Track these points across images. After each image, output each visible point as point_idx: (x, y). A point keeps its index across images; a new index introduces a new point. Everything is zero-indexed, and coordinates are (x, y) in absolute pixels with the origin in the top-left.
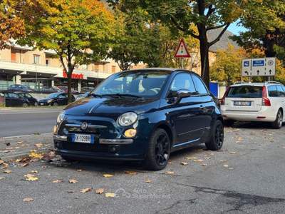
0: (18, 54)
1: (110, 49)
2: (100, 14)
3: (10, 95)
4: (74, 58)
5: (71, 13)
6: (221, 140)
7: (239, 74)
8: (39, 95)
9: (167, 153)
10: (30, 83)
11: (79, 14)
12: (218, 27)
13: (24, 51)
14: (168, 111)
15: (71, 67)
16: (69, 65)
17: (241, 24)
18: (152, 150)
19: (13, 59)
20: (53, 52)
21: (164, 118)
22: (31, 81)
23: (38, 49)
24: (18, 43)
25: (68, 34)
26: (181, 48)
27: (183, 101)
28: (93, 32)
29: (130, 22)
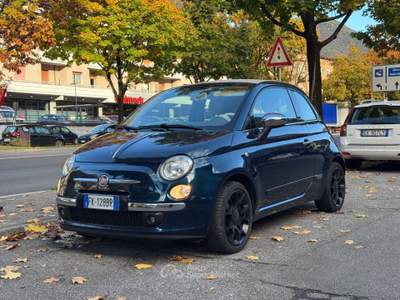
0: (51, 72)
1: (179, 61)
2: (161, 10)
3: (38, 130)
4: (125, 74)
5: (120, 9)
6: (342, 195)
7: (367, 90)
8: (80, 128)
9: (247, 223)
10: (69, 112)
11: (131, 10)
12: (333, 19)
13: (59, 68)
14: (247, 152)
15: (123, 88)
16: (120, 84)
17: (369, 13)
18: (220, 219)
19: (45, 79)
20: (96, 66)
21: (241, 164)
22: (70, 109)
23: (74, 63)
24: (47, 55)
25: (117, 40)
26: (277, 51)
27: (274, 133)
28: (152, 35)
29: (198, 14)
